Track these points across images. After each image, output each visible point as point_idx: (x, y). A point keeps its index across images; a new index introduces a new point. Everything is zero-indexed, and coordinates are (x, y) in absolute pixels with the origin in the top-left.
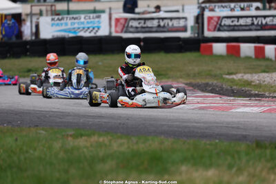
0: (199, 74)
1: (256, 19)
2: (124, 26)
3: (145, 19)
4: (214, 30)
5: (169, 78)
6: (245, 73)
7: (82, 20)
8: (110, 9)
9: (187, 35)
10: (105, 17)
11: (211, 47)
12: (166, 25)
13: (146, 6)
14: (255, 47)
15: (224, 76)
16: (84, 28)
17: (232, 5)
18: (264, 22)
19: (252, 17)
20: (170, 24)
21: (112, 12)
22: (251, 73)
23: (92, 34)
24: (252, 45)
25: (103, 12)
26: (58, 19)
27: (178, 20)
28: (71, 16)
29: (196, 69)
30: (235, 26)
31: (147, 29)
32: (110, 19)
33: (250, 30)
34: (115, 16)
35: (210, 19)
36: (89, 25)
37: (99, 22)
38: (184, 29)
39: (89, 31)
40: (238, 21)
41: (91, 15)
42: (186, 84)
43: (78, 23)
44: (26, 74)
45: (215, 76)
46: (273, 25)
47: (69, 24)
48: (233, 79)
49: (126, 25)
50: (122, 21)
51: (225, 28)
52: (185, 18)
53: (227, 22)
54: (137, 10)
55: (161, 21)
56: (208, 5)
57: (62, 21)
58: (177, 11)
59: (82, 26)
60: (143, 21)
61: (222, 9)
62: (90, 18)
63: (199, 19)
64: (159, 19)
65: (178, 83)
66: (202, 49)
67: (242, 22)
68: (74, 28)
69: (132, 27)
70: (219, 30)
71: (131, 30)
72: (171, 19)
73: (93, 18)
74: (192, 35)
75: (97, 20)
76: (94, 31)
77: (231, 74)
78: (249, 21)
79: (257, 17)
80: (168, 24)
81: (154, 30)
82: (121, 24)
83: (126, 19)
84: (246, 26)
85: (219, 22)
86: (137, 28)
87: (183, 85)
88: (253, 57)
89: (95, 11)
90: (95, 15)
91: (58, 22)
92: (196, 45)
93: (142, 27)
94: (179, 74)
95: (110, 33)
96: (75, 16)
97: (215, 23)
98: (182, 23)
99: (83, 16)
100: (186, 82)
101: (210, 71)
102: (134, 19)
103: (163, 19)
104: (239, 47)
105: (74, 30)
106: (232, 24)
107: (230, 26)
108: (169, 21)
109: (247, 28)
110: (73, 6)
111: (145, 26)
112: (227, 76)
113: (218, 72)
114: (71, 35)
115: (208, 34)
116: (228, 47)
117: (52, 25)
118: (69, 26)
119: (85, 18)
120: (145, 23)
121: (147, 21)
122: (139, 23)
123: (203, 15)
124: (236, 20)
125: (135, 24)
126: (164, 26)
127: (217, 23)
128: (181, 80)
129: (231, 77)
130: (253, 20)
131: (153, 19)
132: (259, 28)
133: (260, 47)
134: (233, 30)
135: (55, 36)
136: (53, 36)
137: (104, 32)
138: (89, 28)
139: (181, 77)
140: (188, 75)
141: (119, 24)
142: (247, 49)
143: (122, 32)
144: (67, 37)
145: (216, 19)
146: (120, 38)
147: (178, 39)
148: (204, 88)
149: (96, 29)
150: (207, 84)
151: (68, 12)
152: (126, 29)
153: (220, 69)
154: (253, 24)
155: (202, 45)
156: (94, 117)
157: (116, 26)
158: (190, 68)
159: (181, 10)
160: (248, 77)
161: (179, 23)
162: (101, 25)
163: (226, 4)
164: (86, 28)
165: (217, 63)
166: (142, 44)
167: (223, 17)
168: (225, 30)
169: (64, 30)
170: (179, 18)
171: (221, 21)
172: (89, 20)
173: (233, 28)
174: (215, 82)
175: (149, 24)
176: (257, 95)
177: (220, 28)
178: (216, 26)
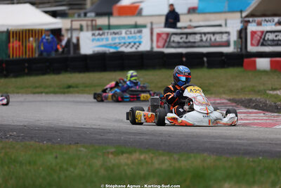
0: (242, 90)
2: (166, 41)
3: (187, 34)
4: (258, 45)
5: (211, 94)
7: (123, 35)
8: (152, 23)
9: (230, 49)
10: (146, 32)
11: (255, 62)
12: (209, 39)
13: (188, 20)
15: (268, 92)
16: (125, 43)
17: (276, 19)
20: (213, 39)
21: (154, 26)
23: (133, 50)
25: (145, 26)
26: (99, 34)
27: (220, 35)
28: (112, 31)
29: (240, 85)
30: (279, 40)
31: (189, 44)
32: (152, 33)
34: (156, 31)
35: (253, 33)
36: (130, 41)
37: (141, 37)
38: (227, 44)
39: (130, 46)
41: (133, 30)
42: (230, 100)
43: (119, 38)
44: (66, 90)
45: (258, 92)
47: (110, 39)
48: (277, 94)
49: (168, 40)
50: (164, 36)
51: (269, 43)
52: (228, 33)
53: (271, 36)
54: (179, 25)
55: (203, 36)
56: (251, 19)
57: (103, 37)
58: (220, 26)
59: (123, 41)
60: (185, 36)
61: (266, 23)
62: (131, 33)
63: (242, 33)
64: (201, 33)
65: (221, 99)
66: (244, 64)
68: (115, 44)
69: (173, 42)
70: (263, 45)
71: (173, 45)
72: (214, 33)
73: (134, 33)
74: (235, 50)
75: (138, 35)
76: (136, 46)
77: (275, 90)
80: (211, 39)
81: (196, 45)
82: (163, 39)
83: (168, 34)
85: (263, 37)
86: (179, 43)
87: (226, 101)
89: (136, 26)
90: (136, 30)
91: (99, 37)
92: (240, 59)
93: (186, 43)
94: (221, 90)
95: (152, 48)
96: (116, 31)
97: (259, 38)
98: (225, 38)
99: (124, 31)
100: (229, 98)
101: (253, 86)
102: (176, 34)
103: (205, 34)
105: (115, 45)
106: (275, 38)
107: (273, 40)
108: (212, 36)
110: (114, 21)
111: (187, 40)
112: (271, 92)
113: (262, 88)
114: (112, 50)
115: (251, 49)
116: (271, 61)
118: (110, 42)
119: (126, 33)
120: (187, 38)
121: (189, 36)
122: (181, 38)
123: (246, 29)
124: (280, 34)
125: (177, 39)
126: (207, 40)
127: (261, 38)
128: (224, 96)
129: (275, 92)
131: (195, 34)
134: (277, 45)
135: (96, 52)
136: (94, 51)
137: (145, 46)
138: (130, 43)
139: (224, 93)
140: (231, 91)
141: (160, 39)
143: (163, 47)
144: (107, 52)
145: (260, 34)
146: (162, 53)
147: (221, 54)
148: (248, 104)
149: (138, 44)
150: (250, 101)
151: (109, 27)
152: (168, 43)
153: (264, 84)
155: (246, 60)
156: (135, 134)
157: (158, 41)
158: (233, 83)
159: (223, 24)
161: (222, 38)
162: (142, 40)
163: (270, 18)
164: (127, 44)
165: (261, 78)
166: (184, 59)
167: (267, 32)
168: (269, 45)
169: (105, 46)
170: (222, 33)
171: (265, 36)
172: (130, 36)
173: (277, 43)
174: (258, 98)
175: (191, 38)
177: (263, 42)
178: (259, 41)
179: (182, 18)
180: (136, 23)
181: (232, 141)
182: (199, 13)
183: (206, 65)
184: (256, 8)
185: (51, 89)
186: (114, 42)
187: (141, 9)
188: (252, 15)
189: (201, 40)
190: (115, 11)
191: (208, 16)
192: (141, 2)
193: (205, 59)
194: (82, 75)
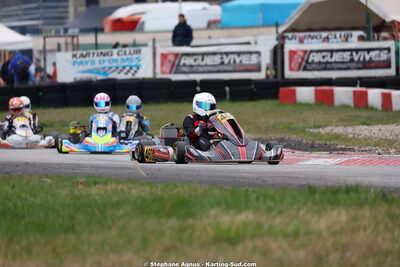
0: (274, 128)
1: (357, 53)
2: (173, 64)
3: (204, 55)
4: (299, 69)
6: (336, 126)
7: (115, 56)
8: (154, 40)
9: (261, 76)
10: (147, 52)
11: (294, 92)
12: (232, 62)
13: (207, 36)
14: (355, 92)
15: (307, 130)
16: (117, 68)
17: (324, 34)
18: (367, 58)
19: (351, 50)
20: (238, 61)
21: (157, 45)
22: (346, 126)
23: (129, 76)
24: (351, 89)
25: (146, 45)
26: (82, 56)
27: (248, 55)
28: (99, 51)
29: (272, 122)
30: (328, 63)
31: (206, 69)
32: (154, 54)
33: (348, 69)
34: (160, 51)
35: (293, 53)
36: (125, 64)
37: (139, 59)
38: (258, 69)
39: (125, 71)
40: (331, 57)
41: (128, 50)
43: (109, 61)
45: (294, 130)
46: (379, 61)
47: (97, 62)
48: (319, 133)
49: (177, 62)
50: (171, 58)
51: (314, 66)
52: (258, 53)
53: (316, 58)
54: (194, 43)
55: (225, 56)
56: (290, 35)
57: (87, 59)
58: (248, 43)
59: (115, 64)
60: (200, 57)
61: (310, 40)
62: (125, 54)
64: (221, 53)
66: (280, 95)
67: (337, 57)
68: (104, 68)
69: (184, 65)
70: (305, 69)
71: (184, 69)
72: (239, 54)
73: (130, 54)
75: (135, 56)
76: (132, 71)
77: (319, 127)
78: (347, 56)
79: (357, 51)
80: (235, 62)
81: (216, 69)
82: (169, 61)
83: (176, 55)
84: (342, 63)
85: (306, 58)
86: (191, 66)
88: (352, 105)
89: (135, 45)
90: (132, 49)
91: (81, 59)
92: (273, 89)
93: (202, 66)
95: (155, 74)
96: (104, 51)
97: (300, 60)
98: (254, 59)
99: (115, 51)
100: (253, 137)
101: (291, 124)
102: (188, 55)
103: (227, 54)
104: (332, 91)
105: (104, 71)
106: (325, 60)
107: (320, 63)
108: (236, 56)
109: (345, 66)
110: (103, 38)
111: (203, 63)
112: (311, 130)
113: (301, 125)
114: (100, 77)
115: (289, 74)
116: (316, 91)
117: (74, 64)
118: (97, 66)
119: (118, 54)
120: (203, 60)
121: (206, 57)
122: (195, 60)
123: (282, 47)
124: (329, 54)
125: (189, 61)
126: (229, 63)
127: (303, 59)
129: (316, 130)
130: (352, 55)
131: (214, 54)
132: (360, 65)
133: (361, 92)
134: (325, 69)
135: (78, 79)
136: (75, 79)
137: (145, 72)
138: (124, 68)
139: (249, 131)
140: (258, 129)
141: (166, 62)
142: (343, 95)
143: (170, 72)
144: (94, 79)
145: (301, 54)
146: (169, 81)
147: (248, 82)
149: (135, 68)
151: (97, 46)
152: (176, 68)
153: (305, 121)
154: (352, 60)
155: (282, 89)
157: (162, 64)
158: (263, 120)
159: (253, 42)
160: (339, 130)
161: (250, 60)
162: (141, 63)
163: (316, 34)
164: (120, 68)
165: (301, 114)
166: (198, 89)
167: (311, 51)
168: (314, 69)
169: (90, 71)
170: (250, 53)
171: (308, 57)
172: (124, 57)
173: (325, 66)
174: (293, 137)
175: (208, 60)
176: (342, 149)
177: (306, 66)
178: (301, 64)
179: (195, 34)
180: (135, 41)
182: (222, 28)
183: (228, 97)
184: (298, 19)
186: (103, 66)
187: (143, 23)
188: (292, 29)
189: (222, 63)
190: (107, 26)
191: (234, 32)
192: (143, 13)
193: (227, 89)
194: (59, 111)
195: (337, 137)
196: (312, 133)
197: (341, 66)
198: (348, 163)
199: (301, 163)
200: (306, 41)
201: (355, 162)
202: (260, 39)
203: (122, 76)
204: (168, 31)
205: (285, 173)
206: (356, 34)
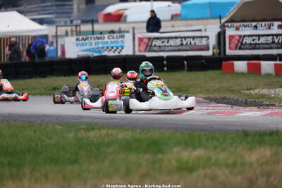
0: (219, 90)
1: (277, 37)
2: (148, 45)
3: (169, 38)
4: (236, 49)
6: (263, 88)
7: (106, 40)
8: (134, 28)
9: (209, 53)
10: (128, 37)
11: (233, 65)
14: (275, 64)
15: (242, 91)
16: (108, 48)
19: (273, 35)
20: (193, 43)
21: (136, 32)
22: (269, 89)
23: (116, 54)
24: (273, 62)
25: (128, 32)
26: (83, 39)
27: (200, 39)
28: (95, 36)
29: (217, 86)
30: (256, 44)
31: (170, 48)
32: (134, 38)
33: (271, 48)
34: (138, 36)
35: (231, 37)
36: (112, 45)
37: (123, 42)
38: (207, 48)
39: (113, 50)
40: (259, 40)
41: (115, 35)
42: (204, 98)
43: (102, 43)
44: (52, 92)
45: (233, 91)
47: (94, 44)
48: (251, 93)
49: (150, 44)
50: (146, 41)
51: (247, 46)
52: (207, 37)
53: (248, 40)
55: (183, 40)
56: (230, 24)
57: (87, 41)
58: (200, 30)
59: (106, 45)
60: (166, 40)
61: (244, 27)
62: (113, 38)
64: (181, 38)
66: (223, 67)
67: (263, 40)
68: (98, 48)
69: (155, 45)
70: (240, 48)
71: (155, 49)
72: (194, 38)
73: (117, 38)
74: (216, 55)
75: (120, 39)
76: (118, 50)
77: (250, 89)
78: (270, 39)
79: (277, 35)
80: (190, 43)
81: (177, 48)
82: (145, 43)
83: (149, 39)
84: (267, 44)
85: (241, 41)
86: (160, 46)
87: (202, 99)
88: (274, 74)
89: (120, 31)
90: (118, 35)
91: (83, 42)
92: (218, 62)
93: (168, 46)
94: (198, 90)
95: (134, 52)
96: (99, 36)
97: (237, 42)
98: (204, 42)
99: (106, 36)
100: (204, 96)
101: (230, 87)
102: (158, 38)
103: (185, 38)
104: (260, 64)
105: (99, 50)
106: (254, 42)
107: (251, 44)
108: (192, 40)
109: (268, 46)
110: (97, 27)
111: (169, 44)
112: (245, 92)
113: (238, 88)
114: (96, 54)
115: (228, 52)
116: (248, 64)
117: (77, 45)
118: (94, 46)
119: (108, 38)
120: (168, 42)
121: (170, 40)
122: (163, 42)
123: (224, 33)
124: (257, 38)
125: (158, 43)
126: (187, 44)
127: (239, 41)
128: (200, 95)
129: (248, 92)
130: (273, 38)
131: (176, 38)
132: (279, 46)
133: (280, 65)
134: (255, 49)
135: (80, 56)
136: (78, 56)
137: (128, 51)
138: (112, 48)
139: (201, 92)
140: (208, 90)
141: (142, 43)
142: (267, 66)
143: (145, 51)
144: (91, 56)
145: (238, 38)
146: (144, 57)
147: (200, 57)
149: (120, 48)
150: (224, 98)
151: (93, 32)
152: (149, 48)
153: (240, 85)
154: (273, 42)
155: (224, 63)
157: (140, 45)
158: (211, 85)
159: (203, 28)
160: (265, 91)
161: (201, 42)
162: (125, 44)
163: (248, 24)
164: (110, 48)
165: (238, 80)
166: (165, 62)
167: (245, 36)
168: (246, 49)
169: (89, 50)
170: (202, 37)
171: (243, 40)
172: (113, 40)
173: (254, 46)
174: (232, 96)
175: (172, 42)
176: (267, 105)
177: (241, 46)
178: (237, 45)
179: (162, 24)
180: (120, 29)
181: (192, 123)
182: (181, 20)
183: (186, 68)
184: (235, 13)
185: (37, 91)
186: (98, 46)
187: (126, 16)
188: (231, 21)
189: (182, 44)
190: (101, 19)
191: (190, 22)
192: (126, 9)
193: (185, 62)
194: (67, 78)
195: (263, 96)
196: (245, 94)
197: (265, 46)
198: (271, 114)
199: (238, 115)
200: (241, 29)
201: (276, 114)
202: (208, 27)
203: (111, 54)
204: (143, 22)
205: (227, 122)
206: (276, 24)
